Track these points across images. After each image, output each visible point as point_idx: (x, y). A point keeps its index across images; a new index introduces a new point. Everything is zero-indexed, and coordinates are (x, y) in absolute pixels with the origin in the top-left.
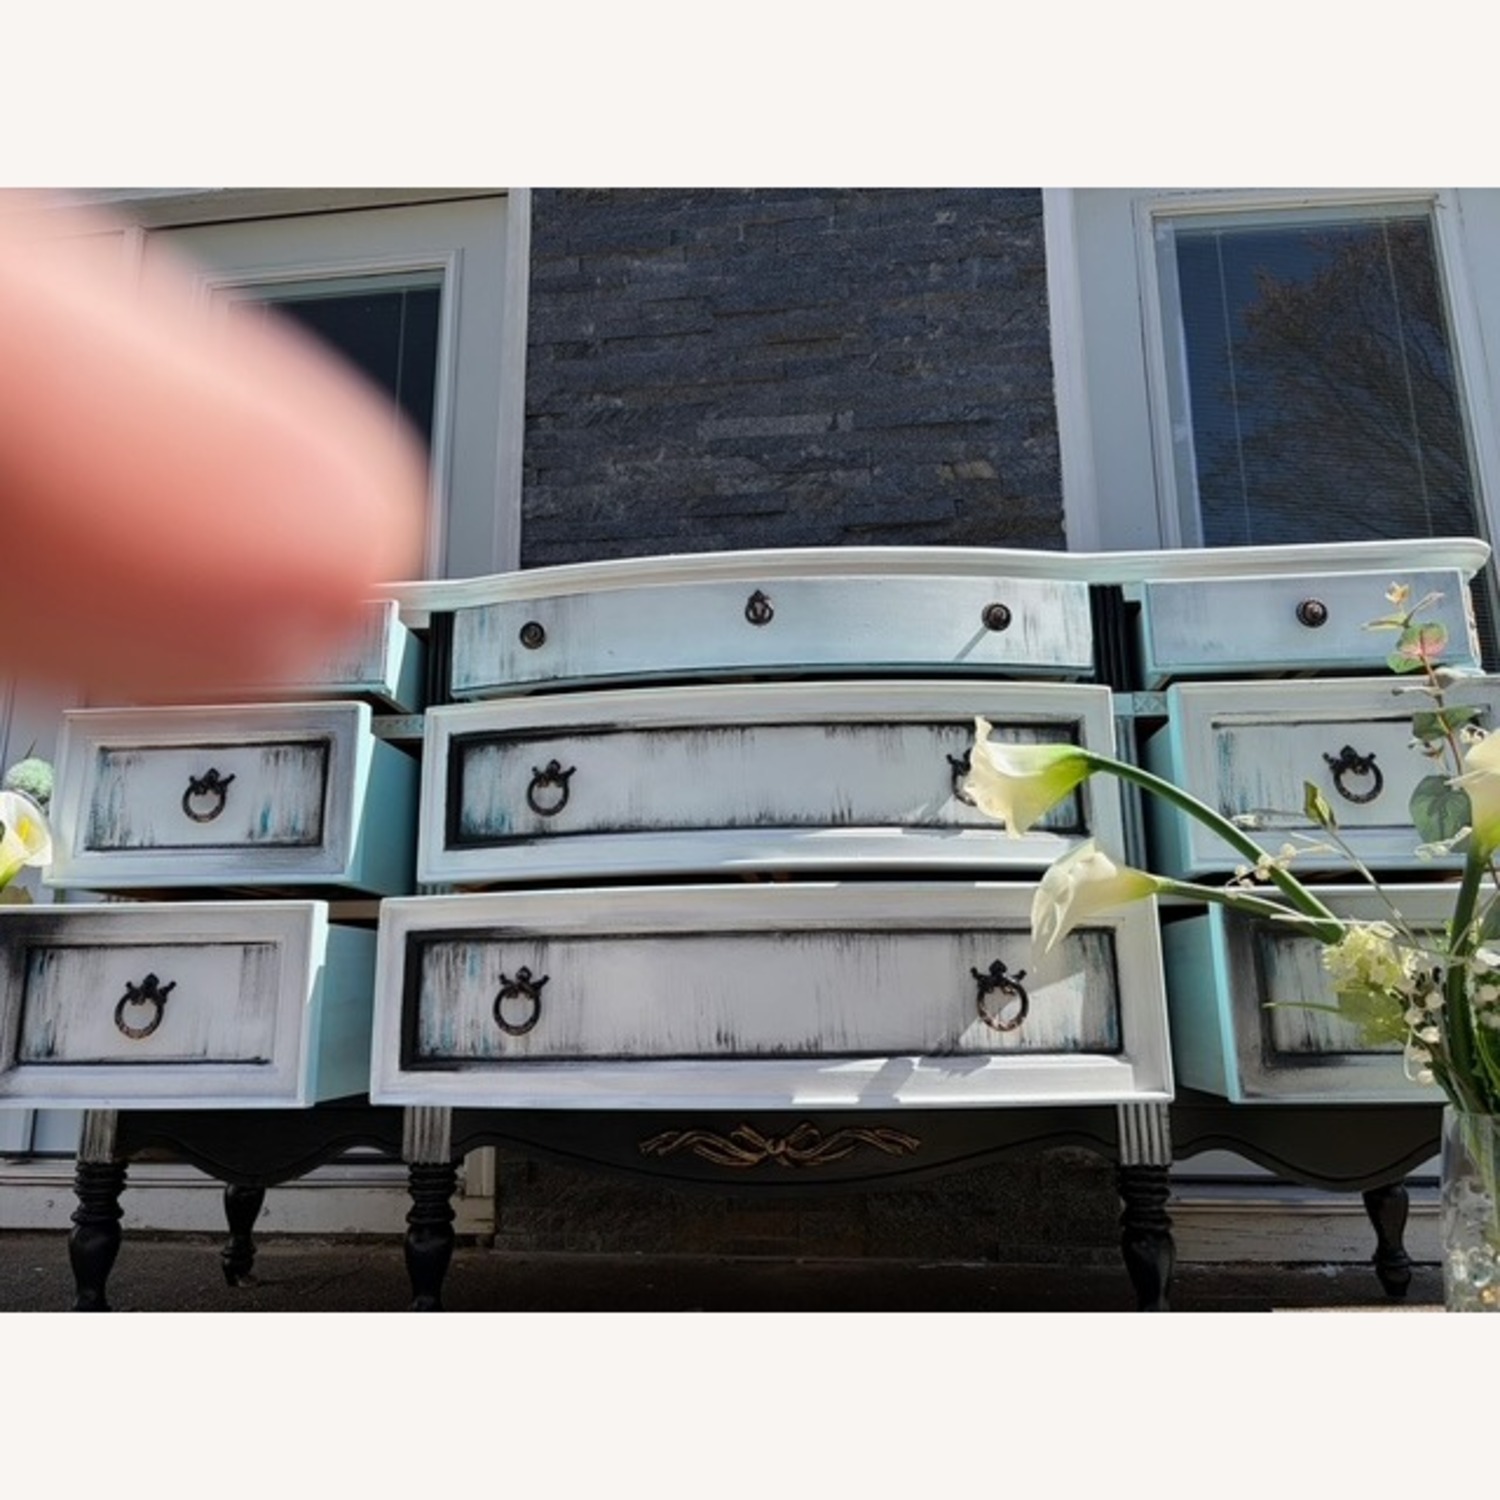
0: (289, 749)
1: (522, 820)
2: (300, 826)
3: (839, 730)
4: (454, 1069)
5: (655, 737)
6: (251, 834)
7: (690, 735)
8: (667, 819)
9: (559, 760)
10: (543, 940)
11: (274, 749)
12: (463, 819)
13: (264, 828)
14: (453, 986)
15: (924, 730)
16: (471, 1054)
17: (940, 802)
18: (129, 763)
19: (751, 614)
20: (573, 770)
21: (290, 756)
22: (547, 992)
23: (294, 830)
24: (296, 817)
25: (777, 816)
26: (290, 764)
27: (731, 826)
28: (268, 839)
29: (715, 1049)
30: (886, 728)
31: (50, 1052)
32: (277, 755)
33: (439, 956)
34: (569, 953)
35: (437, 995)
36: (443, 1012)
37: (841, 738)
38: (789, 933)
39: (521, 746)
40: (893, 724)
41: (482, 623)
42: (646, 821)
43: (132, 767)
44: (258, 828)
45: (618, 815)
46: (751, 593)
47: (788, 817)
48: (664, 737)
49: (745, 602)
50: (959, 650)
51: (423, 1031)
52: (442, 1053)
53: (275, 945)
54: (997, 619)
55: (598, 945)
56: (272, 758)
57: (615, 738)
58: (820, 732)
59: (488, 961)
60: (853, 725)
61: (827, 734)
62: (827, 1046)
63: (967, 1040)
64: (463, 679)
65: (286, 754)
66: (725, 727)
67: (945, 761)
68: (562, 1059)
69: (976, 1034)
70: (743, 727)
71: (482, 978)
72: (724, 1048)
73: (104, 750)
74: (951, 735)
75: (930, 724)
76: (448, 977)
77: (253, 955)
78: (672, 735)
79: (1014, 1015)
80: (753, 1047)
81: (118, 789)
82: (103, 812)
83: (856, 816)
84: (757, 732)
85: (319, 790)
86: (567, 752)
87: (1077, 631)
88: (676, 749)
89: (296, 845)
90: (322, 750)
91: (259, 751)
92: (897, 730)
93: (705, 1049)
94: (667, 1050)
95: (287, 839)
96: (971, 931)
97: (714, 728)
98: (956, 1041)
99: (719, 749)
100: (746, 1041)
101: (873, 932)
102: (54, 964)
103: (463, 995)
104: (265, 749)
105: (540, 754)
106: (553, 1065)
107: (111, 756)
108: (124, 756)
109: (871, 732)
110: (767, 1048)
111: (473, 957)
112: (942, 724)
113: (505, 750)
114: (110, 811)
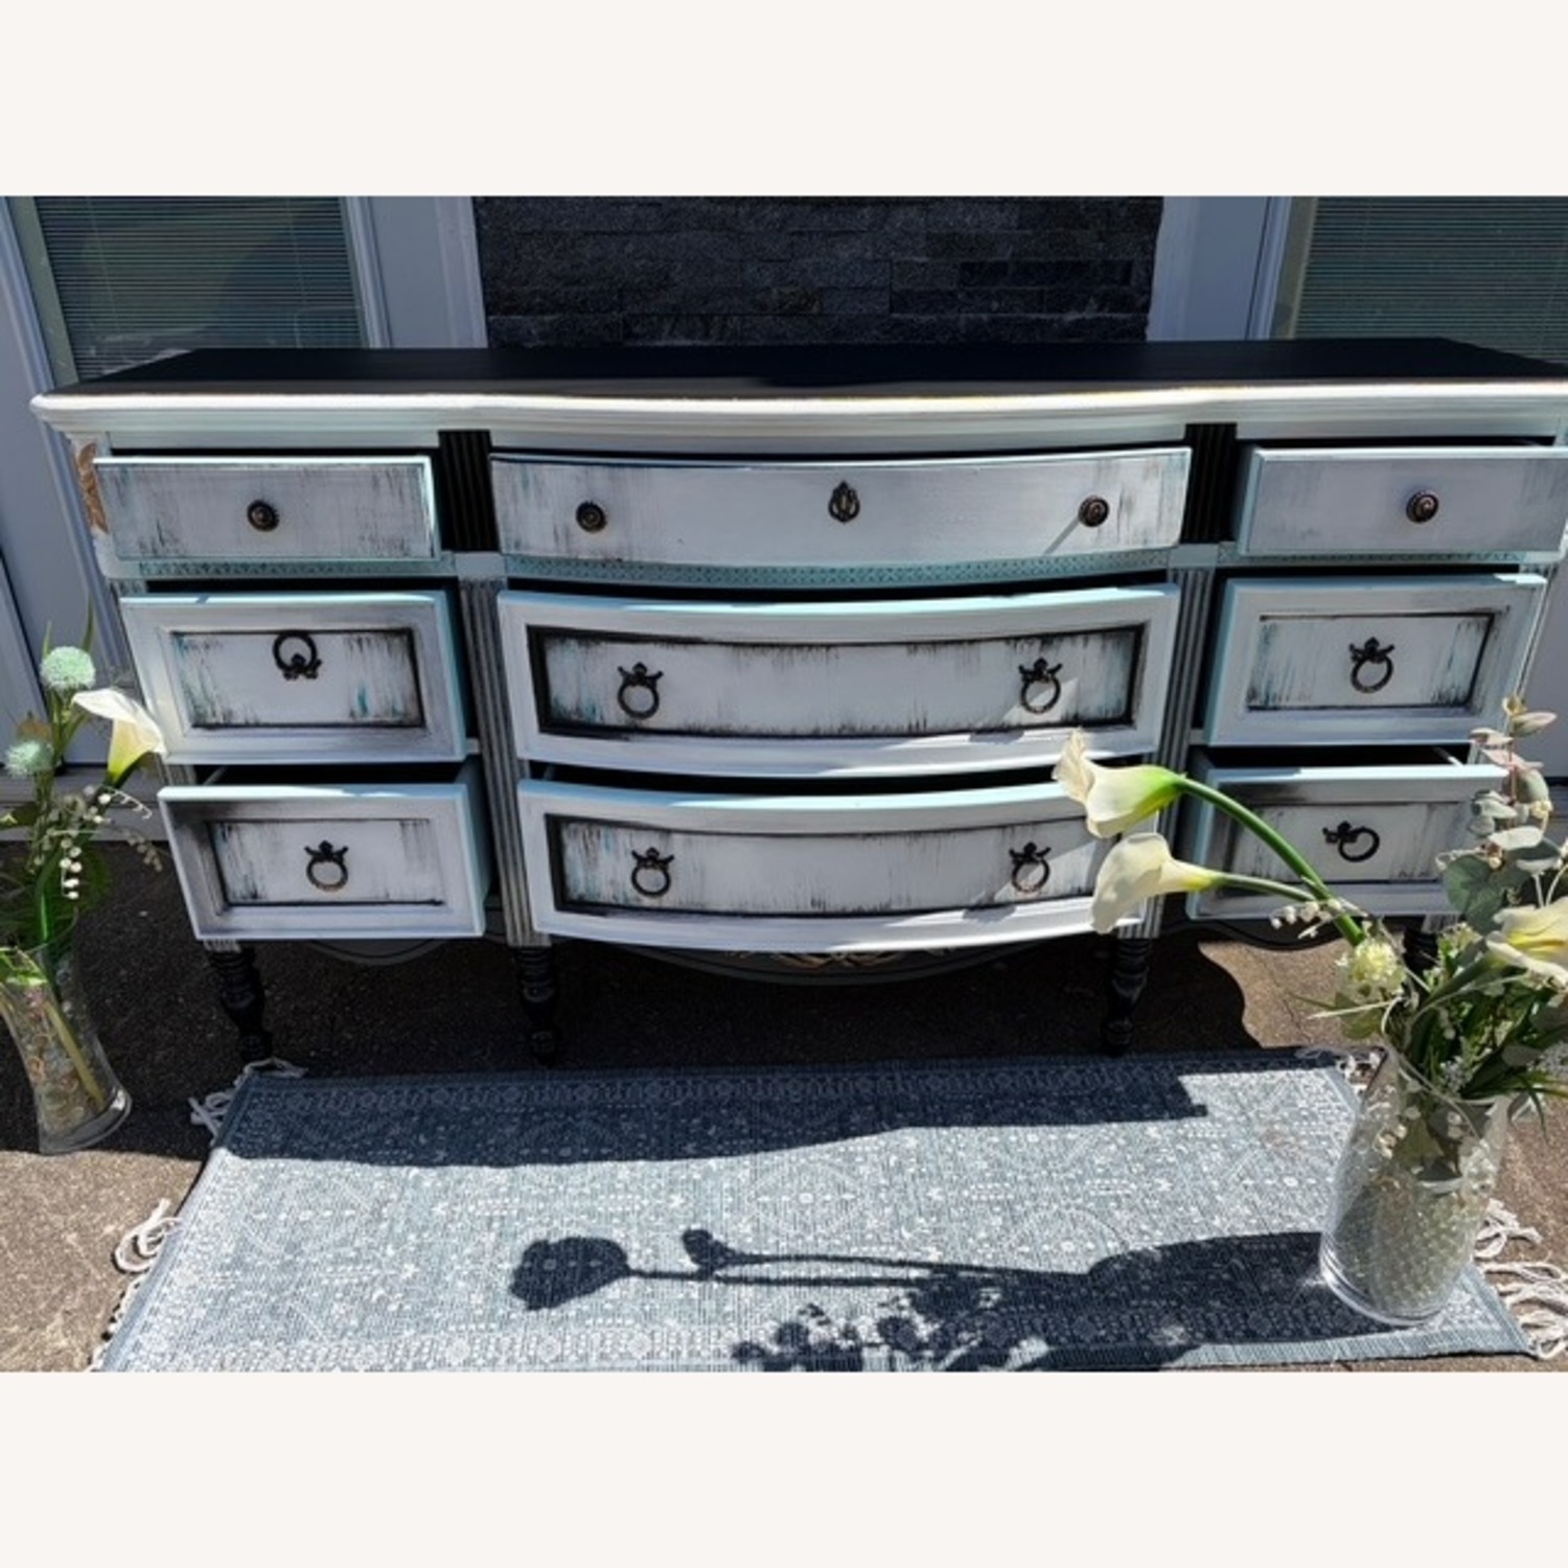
0: (371, 636)
1: (614, 715)
2: (400, 708)
3: (920, 650)
4: (602, 914)
5: (742, 652)
6: (352, 714)
7: (777, 651)
8: (754, 727)
9: (645, 663)
10: (667, 832)
11: (355, 636)
12: (553, 703)
13: (364, 709)
14: (592, 855)
15: (1001, 644)
16: (613, 901)
17: (1007, 708)
18: (207, 647)
19: (835, 510)
20: (660, 675)
21: (373, 642)
22: (672, 867)
23: (394, 712)
24: (394, 701)
25: (858, 727)
26: (376, 652)
27: (815, 735)
28: (370, 719)
29: (810, 909)
30: (966, 645)
31: (255, 896)
32: (359, 641)
33: (575, 832)
34: (690, 842)
35: (579, 862)
36: (586, 871)
37: (922, 657)
38: (868, 835)
39: (603, 644)
40: (972, 642)
41: (525, 484)
42: (735, 726)
43: (211, 651)
44: (357, 709)
45: (707, 718)
46: (836, 485)
47: (868, 727)
48: (750, 651)
49: (828, 496)
50: (1049, 543)
51: (570, 882)
52: (588, 898)
53: (427, 821)
54: (1094, 513)
55: (715, 839)
56: (355, 645)
57: (700, 649)
58: (903, 650)
59: (620, 842)
60: (935, 644)
61: (910, 652)
62: (895, 907)
63: (999, 897)
64: (512, 544)
65: (368, 641)
66: (811, 646)
67: (1017, 671)
68: (690, 912)
69: (1007, 892)
70: (828, 646)
71: (616, 851)
72: (816, 910)
73: (177, 635)
74: (1026, 646)
75: (1007, 639)
76: (586, 847)
77: (410, 828)
78: (758, 650)
79: (1037, 881)
80: (839, 909)
81: (205, 672)
82: (197, 692)
83: (930, 725)
84: (841, 650)
85: (410, 676)
86: (655, 658)
87: (1170, 509)
88: (762, 663)
89: (399, 725)
90: (405, 638)
91: (339, 637)
92: (976, 646)
93: (802, 909)
94: (772, 909)
95: (389, 719)
96: (1012, 826)
97: (799, 646)
98: (991, 898)
99: (804, 667)
100: (834, 905)
101: (935, 832)
102: (234, 835)
103: (601, 862)
104: (346, 636)
105: (627, 656)
106: (683, 916)
107: (186, 639)
108: (200, 639)
109: (951, 650)
110: (850, 909)
111: (606, 837)
112: (1017, 638)
113: (588, 646)
114: (204, 692)
